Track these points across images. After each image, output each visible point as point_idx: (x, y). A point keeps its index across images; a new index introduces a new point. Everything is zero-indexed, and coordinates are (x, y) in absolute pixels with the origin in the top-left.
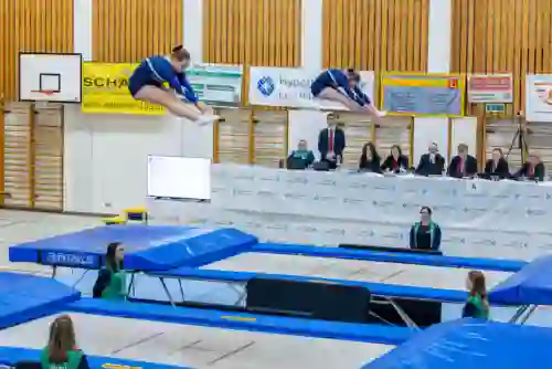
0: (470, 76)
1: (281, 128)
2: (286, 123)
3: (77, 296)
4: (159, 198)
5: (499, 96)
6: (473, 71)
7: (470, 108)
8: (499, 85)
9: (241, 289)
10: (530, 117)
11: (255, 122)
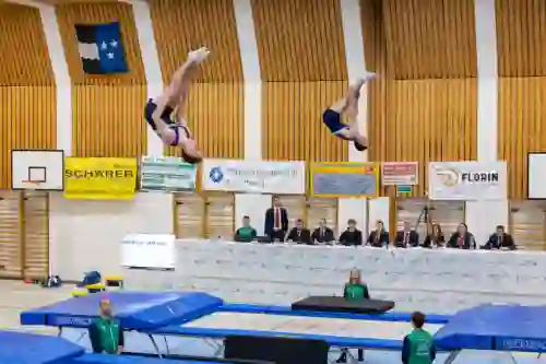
0: (383, 163)
3: (82, 352)
4: (131, 268)
5: (408, 180)
6: (386, 161)
7: (384, 190)
8: (407, 170)
9: (220, 342)
10: (432, 196)
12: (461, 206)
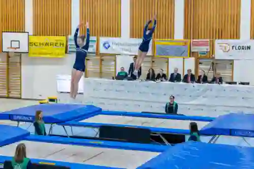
0: (192, 40)
1: (113, 63)
2: (115, 61)
3: (28, 134)
4: (62, 92)
5: (204, 49)
6: (193, 39)
7: (192, 54)
9: (97, 130)
10: (216, 58)
11: (102, 60)
12: (231, 62)
